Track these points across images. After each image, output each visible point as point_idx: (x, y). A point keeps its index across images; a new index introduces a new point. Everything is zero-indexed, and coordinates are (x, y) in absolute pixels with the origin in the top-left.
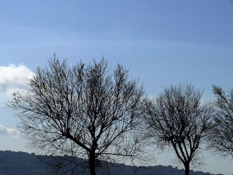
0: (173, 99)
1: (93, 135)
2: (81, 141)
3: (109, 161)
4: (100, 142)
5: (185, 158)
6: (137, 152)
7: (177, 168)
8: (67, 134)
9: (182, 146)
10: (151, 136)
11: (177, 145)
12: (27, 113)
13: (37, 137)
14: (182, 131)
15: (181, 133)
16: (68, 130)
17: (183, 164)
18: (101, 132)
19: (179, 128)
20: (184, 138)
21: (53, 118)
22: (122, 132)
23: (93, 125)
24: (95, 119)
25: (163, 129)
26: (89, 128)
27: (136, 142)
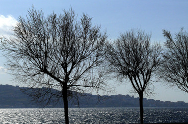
0: (128, 42)
1: (66, 71)
2: (56, 76)
3: (79, 91)
4: (71, 76)
5: (139, 89)
6: (101, 85)
7: (133, 96)
8: (44, 70)
9: (137, 79)
10: (112, 71)
11: (133, 78)
12: (11, 53)
13: (20, 73)
14: (136, 67)
15: (136, 69)
16: (45, 66)
17: (137, 93)
18: (72, 68)
19: (134, 65)
20: (138, 72)
21: (33, 57)
22: (89, 68)
23: (65, 63)
24: (67, 57)
25: (121, 66)
26: (62, 65)
27: (101, 76)
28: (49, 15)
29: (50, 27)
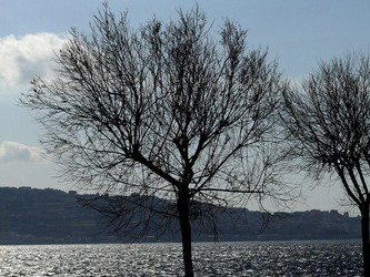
0: (337, 84)
1: (184, 155)
2: (164, 169)
3: (216, 202)
4: (198, 168)
5: (361, 196)
6: (269, 186)
7: (347, 214)
8: (134, 154)
9: (355, 172)
10: (295, 154)
11: (346, 171)
12: (57, 116)
13: (78, 160)
14: (354, 144)
15: (352, 149)
16: (137, 146)
17: (357, 207)
18: (200, 148)
19: (348, 138)
20: (359, 157)
21: (107, 124)
22: (240, 146)
23: (184, 136)
24: (187, 124)
25: (317, 140)
26: (176, 141)
27: (267, 164)
28: (145, 24)
29: (147, 53)
